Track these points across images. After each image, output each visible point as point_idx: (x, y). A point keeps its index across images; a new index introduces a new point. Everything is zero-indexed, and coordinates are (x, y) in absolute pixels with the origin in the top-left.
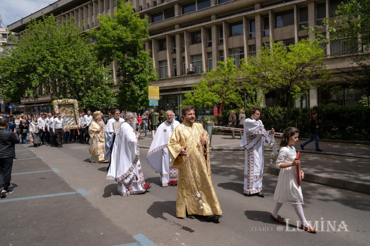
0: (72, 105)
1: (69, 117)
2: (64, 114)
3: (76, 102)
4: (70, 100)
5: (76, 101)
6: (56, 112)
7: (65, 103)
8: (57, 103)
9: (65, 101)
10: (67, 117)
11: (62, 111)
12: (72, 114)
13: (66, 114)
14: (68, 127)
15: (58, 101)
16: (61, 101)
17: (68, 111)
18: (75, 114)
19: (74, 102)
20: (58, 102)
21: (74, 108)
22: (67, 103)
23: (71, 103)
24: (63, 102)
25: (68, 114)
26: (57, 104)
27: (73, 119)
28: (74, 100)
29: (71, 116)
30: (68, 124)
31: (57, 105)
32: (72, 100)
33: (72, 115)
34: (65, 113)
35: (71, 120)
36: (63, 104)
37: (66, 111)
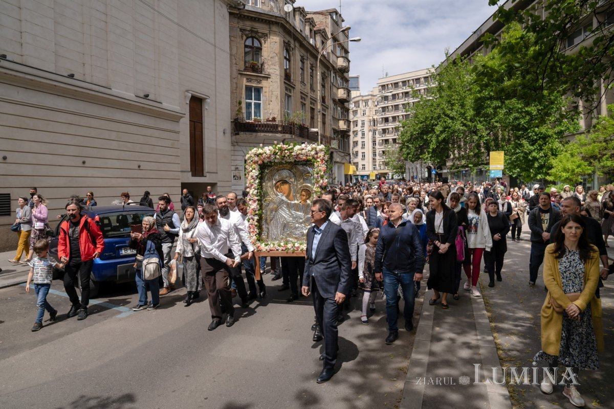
0: (307, 164)
3: (322, 154)
4: (303, 145)
5: (321, 150)
7: (283, 157)
8: (256, 159)
9: (280, 149)
11: (277, 187)
13: (287, 197)
14: (280, 249)
15: (260, 151)
16: (268, 150)
17: (297, 186)
19: (313, 153)
20: (258, 155)
23: (303, 157)
24: (275, 154)
25: (295, 198)
26: (256, 162)
28: (314, 145)
29: (304, 206)
32: (309, 147)
33: (308, 201)
34: (287, 192)
36: (276, 161)
37: (290, 187)
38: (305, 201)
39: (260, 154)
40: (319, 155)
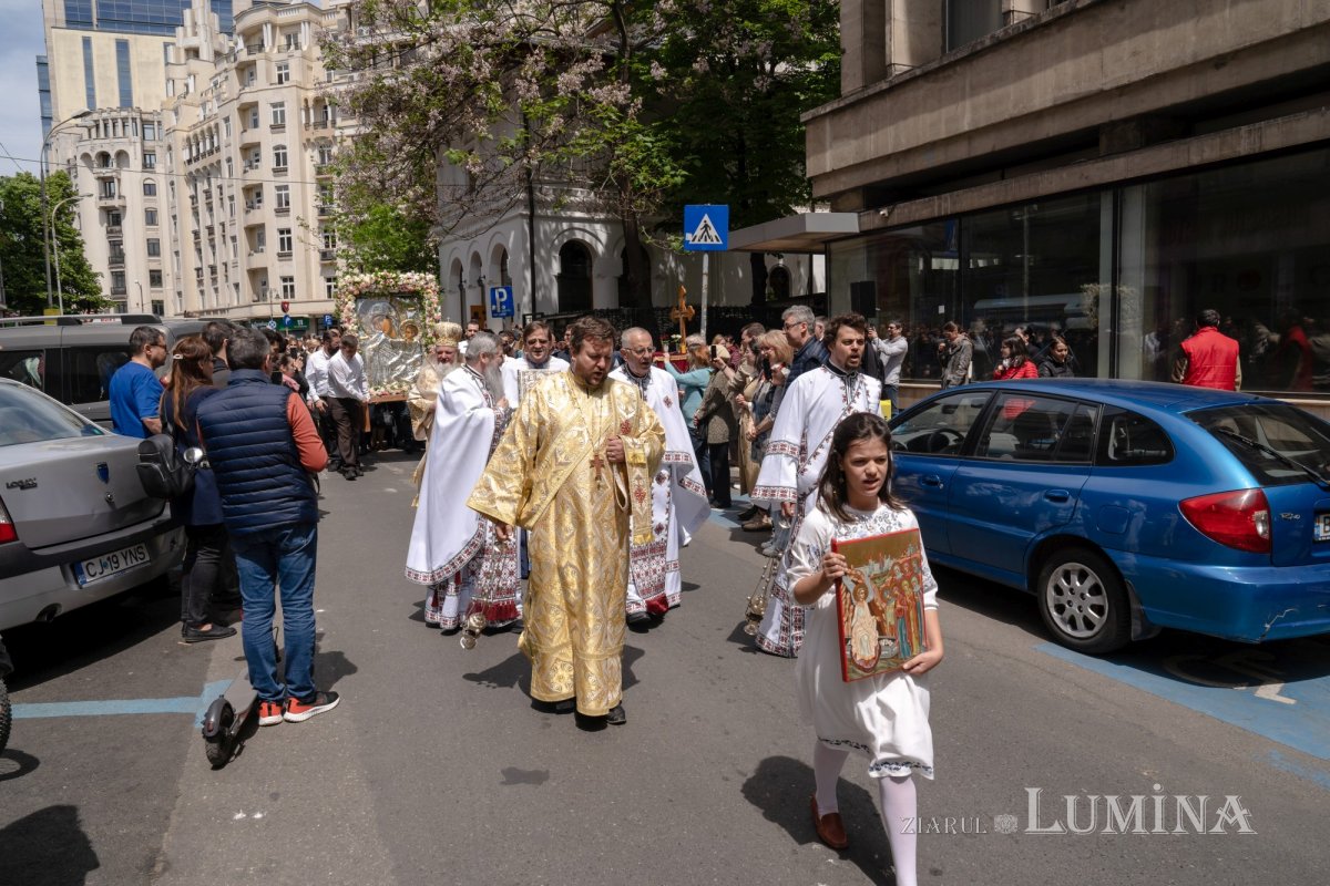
0: (416, 296)
1: (405, 346)
2: (383, 337)
3: (433, 284)
4: (409, 274)
5: (431, 280)
6: (346, 325)
7: (386, 287)
8: (351, 288)
9: (384, 278)
10: (394, 346)
11: (374, 324)
12: (416, 334)
14: (394, 392)
15: (357, 278)
17: (399, 321)
18: (425, 335)
19: (422, 283)
20: (355, 283)
21: (422, 309)
22: (396, 290)
23: (410, 287)
24: (377, 282)
25: (399, 334)
26: (351, 293)
27: (417, 356)
28: (422, 275)
29: (411, 345)
30: (396, 378)
31: (350, 296)
32: (416, 277)
33: (416, 339)
34: (388, 329)
35: (409, 361)
36: (377, 291)
37: (391, 324)
38: (411, 338)
39: (358, 283)
40: (429, 286)
